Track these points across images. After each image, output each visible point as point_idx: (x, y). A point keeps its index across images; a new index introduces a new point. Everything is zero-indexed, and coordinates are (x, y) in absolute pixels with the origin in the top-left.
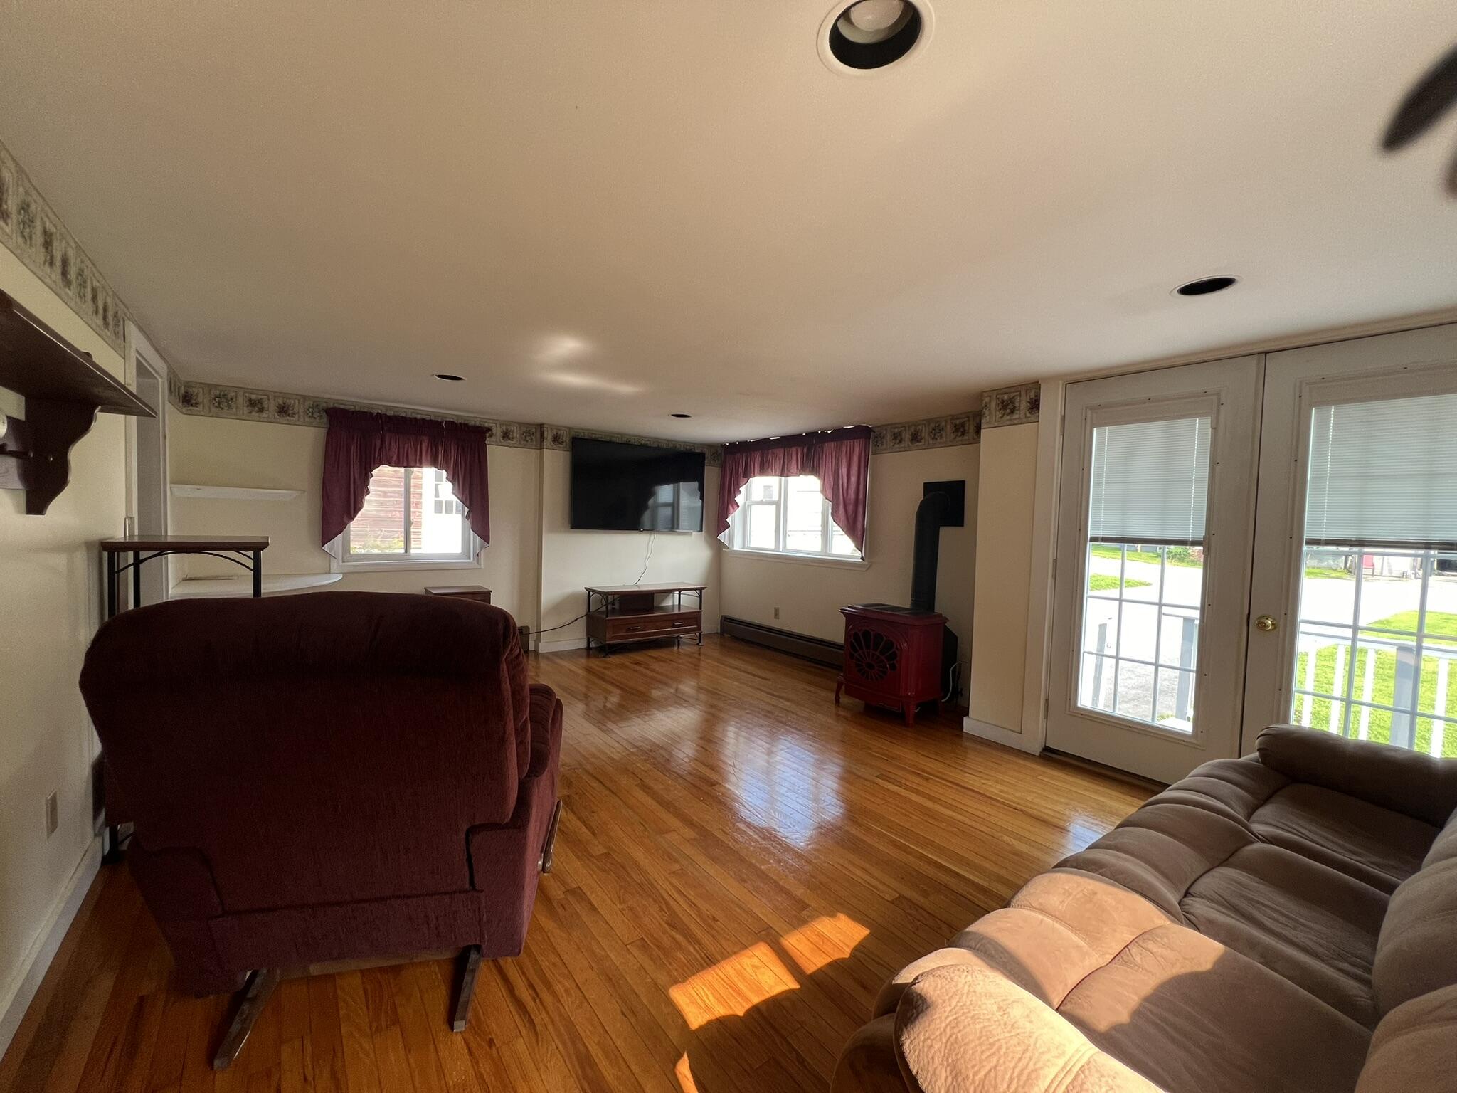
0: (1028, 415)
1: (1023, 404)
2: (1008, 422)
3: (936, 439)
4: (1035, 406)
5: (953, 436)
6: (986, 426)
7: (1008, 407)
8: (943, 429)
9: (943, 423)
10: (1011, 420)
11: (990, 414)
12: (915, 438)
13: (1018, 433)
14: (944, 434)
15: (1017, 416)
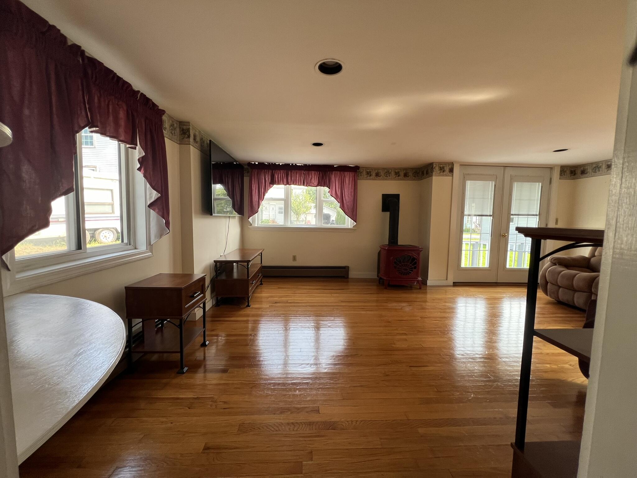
0: (449, 173)
1: (447, 169)
2: (442, 175)
3: (388, 177)
4: (451, 170)
5: (394, 176)
6: (434, 175)
7: (442, 169)
8: (390, 173)
9: (391, 171)
10: (443, 174)
11: (436, 171)
12: (377, 175)
13: (446, 179)
14: (391, 175)
15: (445, 173)
